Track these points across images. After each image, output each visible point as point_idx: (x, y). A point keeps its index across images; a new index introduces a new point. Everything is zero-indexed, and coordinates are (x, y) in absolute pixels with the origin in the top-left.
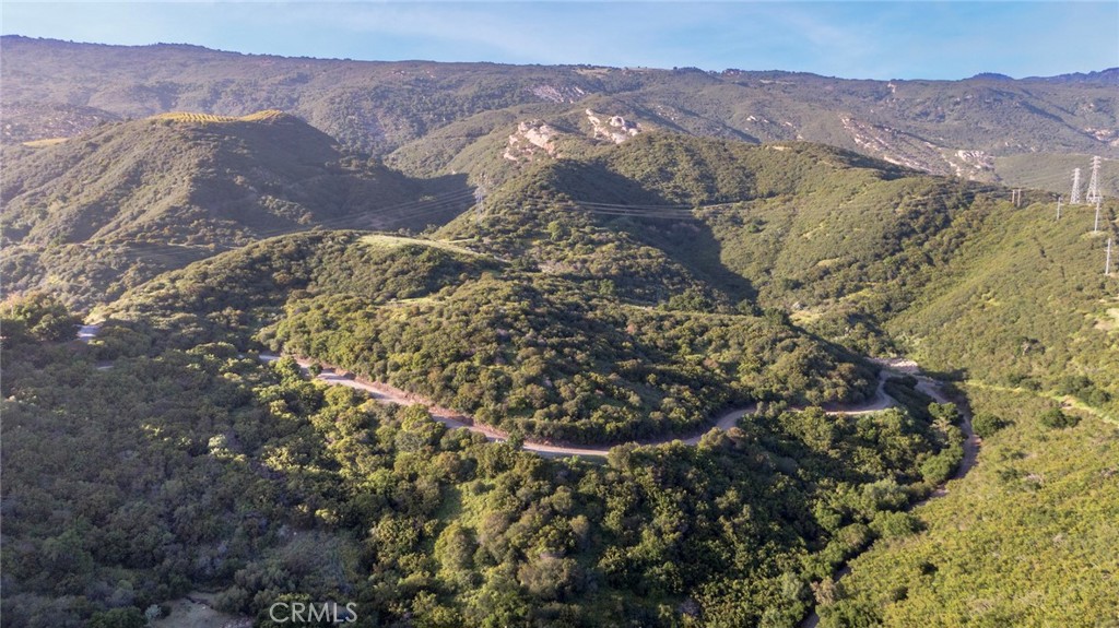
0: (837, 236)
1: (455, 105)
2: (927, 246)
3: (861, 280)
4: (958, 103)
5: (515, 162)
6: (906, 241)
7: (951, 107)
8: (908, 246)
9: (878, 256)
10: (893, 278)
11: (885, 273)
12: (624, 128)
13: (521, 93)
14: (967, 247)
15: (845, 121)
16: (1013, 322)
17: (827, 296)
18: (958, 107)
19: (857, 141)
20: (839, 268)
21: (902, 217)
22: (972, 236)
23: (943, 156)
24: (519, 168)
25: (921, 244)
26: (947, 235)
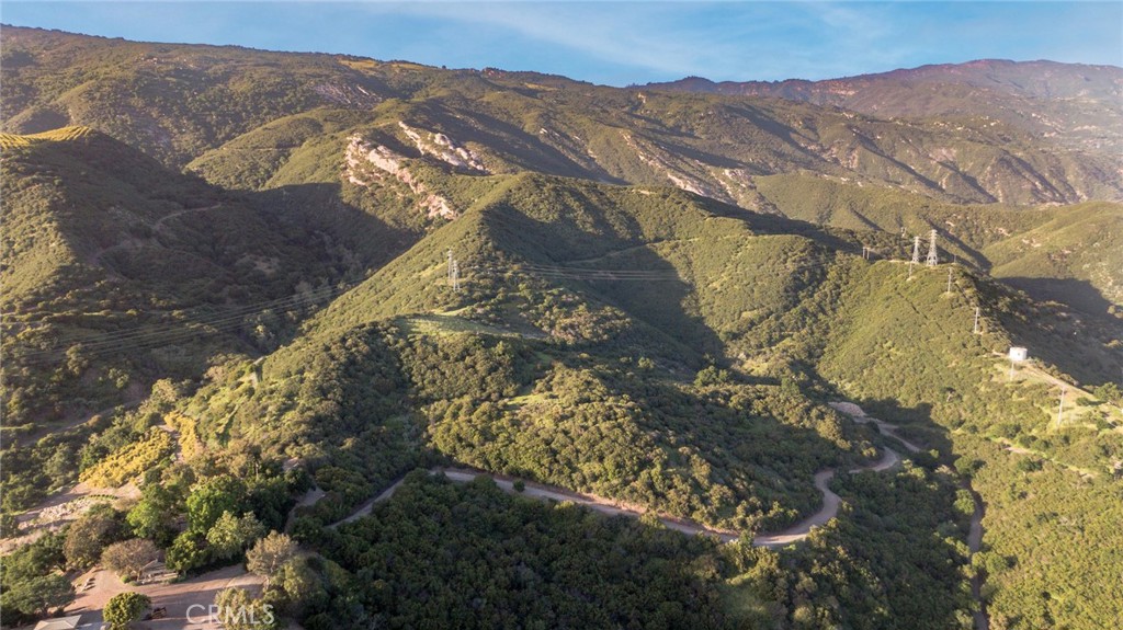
0: (747, 289)
1: (236, 104)
2: (816, 297)
3: (781, 331)
4: (702, 118)
5: (365, 187)
6: (801, 294)
7: (698, 121)
8: (804, 297)
9: (787, 308)
10: (804, 327)
11: (796, 323)
12: (451, 148)
13: (304, 92)
14: (845, 298)
15: (627, 137)
16: (922, 372)
17: (761, 346)
18: (704, 121)
19: (642, 158)
20: (762, 319)
21: (794, 272)
22: (845, 287)
23: (713, 174)
24: (373, 194)
25: (812, 296)
26: (827, 287)
